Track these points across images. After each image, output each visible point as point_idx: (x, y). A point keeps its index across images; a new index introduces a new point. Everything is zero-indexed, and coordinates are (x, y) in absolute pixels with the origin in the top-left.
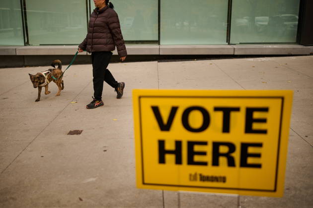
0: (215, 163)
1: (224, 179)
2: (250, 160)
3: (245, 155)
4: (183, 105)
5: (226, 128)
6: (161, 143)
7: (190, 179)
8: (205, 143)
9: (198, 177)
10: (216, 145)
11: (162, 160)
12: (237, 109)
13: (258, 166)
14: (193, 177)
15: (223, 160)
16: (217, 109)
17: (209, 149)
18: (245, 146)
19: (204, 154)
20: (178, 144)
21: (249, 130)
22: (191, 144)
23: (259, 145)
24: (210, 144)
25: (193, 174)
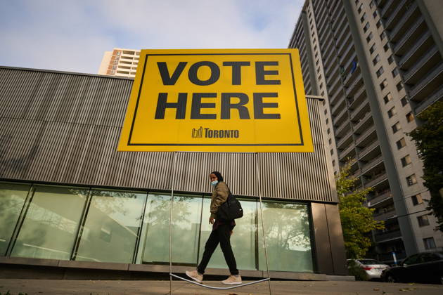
0: (225, 115)
1: (236, 134)
2: (266, 111)
3: (259, 105)
4: (191, 61)
5: (237, 80)
6: (163, 97)
7: (193, 136)
8: (214, 95)
9: (204, 131)
10: (226, 97)
11: (160, 115)
12: (248, 64)
13: (278, 116)
14: (196, 133)
15: (234, 112)
16: (225, 64)
17: (217, 101)
18: (258, 97)
19: (213, 106)
20: (183, 97)
21: (260, 80)
22: (197, 97)
23: (275, 95)
24: (219, 96)
25: (197, 129)
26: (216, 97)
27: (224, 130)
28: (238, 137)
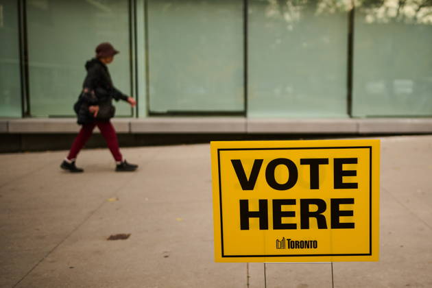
0: (305, 225)
1: (314, 244)
2: (342, 220)
3: (336, 213)
5: (315, 184)
6: (244, 204)
7: (277, 248)
8: (292, 202)
9: (287, 242)
10: (305, 203)
11: (245, 225)
12: (325, 161)
13: (351, 226)
14: (280, 244)
15: (313, 221)
16: (303, 162)
17: (296, 208)
18: (336, 203)
19: (292, 214)
20: (263, 203)
21: (338, 184)
22: (277, 203)
24: (298, 203)
25: (280, 239)
26: (295, 204)
27: (304, 240)
28: (316, 247)
